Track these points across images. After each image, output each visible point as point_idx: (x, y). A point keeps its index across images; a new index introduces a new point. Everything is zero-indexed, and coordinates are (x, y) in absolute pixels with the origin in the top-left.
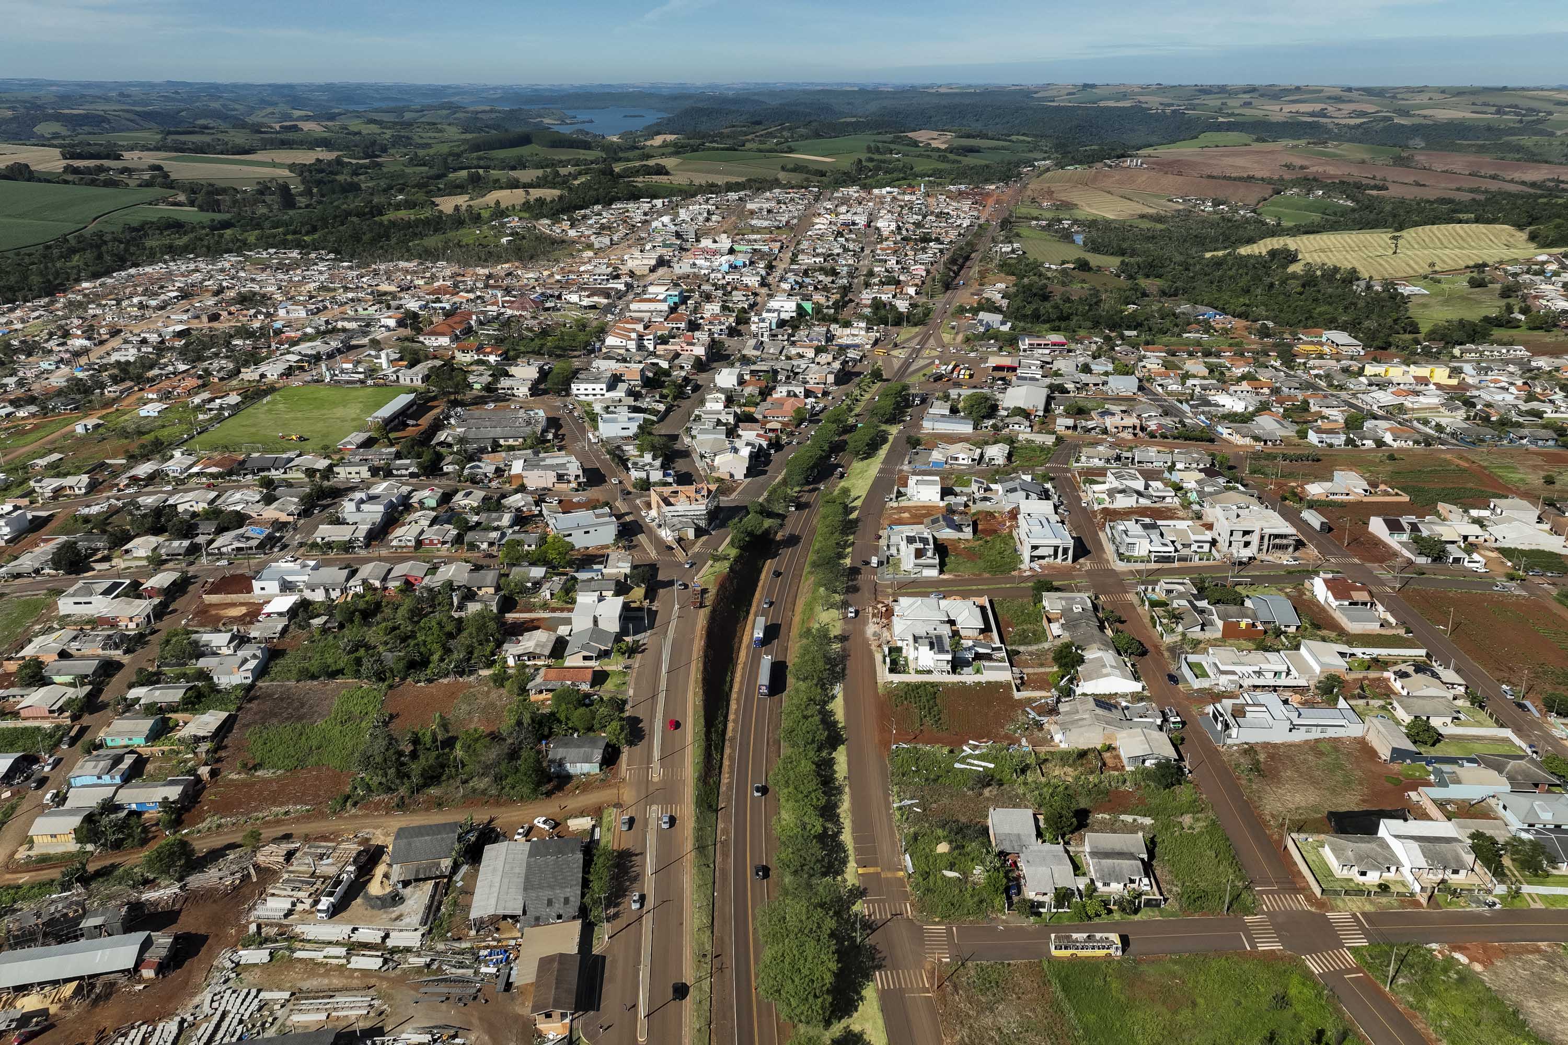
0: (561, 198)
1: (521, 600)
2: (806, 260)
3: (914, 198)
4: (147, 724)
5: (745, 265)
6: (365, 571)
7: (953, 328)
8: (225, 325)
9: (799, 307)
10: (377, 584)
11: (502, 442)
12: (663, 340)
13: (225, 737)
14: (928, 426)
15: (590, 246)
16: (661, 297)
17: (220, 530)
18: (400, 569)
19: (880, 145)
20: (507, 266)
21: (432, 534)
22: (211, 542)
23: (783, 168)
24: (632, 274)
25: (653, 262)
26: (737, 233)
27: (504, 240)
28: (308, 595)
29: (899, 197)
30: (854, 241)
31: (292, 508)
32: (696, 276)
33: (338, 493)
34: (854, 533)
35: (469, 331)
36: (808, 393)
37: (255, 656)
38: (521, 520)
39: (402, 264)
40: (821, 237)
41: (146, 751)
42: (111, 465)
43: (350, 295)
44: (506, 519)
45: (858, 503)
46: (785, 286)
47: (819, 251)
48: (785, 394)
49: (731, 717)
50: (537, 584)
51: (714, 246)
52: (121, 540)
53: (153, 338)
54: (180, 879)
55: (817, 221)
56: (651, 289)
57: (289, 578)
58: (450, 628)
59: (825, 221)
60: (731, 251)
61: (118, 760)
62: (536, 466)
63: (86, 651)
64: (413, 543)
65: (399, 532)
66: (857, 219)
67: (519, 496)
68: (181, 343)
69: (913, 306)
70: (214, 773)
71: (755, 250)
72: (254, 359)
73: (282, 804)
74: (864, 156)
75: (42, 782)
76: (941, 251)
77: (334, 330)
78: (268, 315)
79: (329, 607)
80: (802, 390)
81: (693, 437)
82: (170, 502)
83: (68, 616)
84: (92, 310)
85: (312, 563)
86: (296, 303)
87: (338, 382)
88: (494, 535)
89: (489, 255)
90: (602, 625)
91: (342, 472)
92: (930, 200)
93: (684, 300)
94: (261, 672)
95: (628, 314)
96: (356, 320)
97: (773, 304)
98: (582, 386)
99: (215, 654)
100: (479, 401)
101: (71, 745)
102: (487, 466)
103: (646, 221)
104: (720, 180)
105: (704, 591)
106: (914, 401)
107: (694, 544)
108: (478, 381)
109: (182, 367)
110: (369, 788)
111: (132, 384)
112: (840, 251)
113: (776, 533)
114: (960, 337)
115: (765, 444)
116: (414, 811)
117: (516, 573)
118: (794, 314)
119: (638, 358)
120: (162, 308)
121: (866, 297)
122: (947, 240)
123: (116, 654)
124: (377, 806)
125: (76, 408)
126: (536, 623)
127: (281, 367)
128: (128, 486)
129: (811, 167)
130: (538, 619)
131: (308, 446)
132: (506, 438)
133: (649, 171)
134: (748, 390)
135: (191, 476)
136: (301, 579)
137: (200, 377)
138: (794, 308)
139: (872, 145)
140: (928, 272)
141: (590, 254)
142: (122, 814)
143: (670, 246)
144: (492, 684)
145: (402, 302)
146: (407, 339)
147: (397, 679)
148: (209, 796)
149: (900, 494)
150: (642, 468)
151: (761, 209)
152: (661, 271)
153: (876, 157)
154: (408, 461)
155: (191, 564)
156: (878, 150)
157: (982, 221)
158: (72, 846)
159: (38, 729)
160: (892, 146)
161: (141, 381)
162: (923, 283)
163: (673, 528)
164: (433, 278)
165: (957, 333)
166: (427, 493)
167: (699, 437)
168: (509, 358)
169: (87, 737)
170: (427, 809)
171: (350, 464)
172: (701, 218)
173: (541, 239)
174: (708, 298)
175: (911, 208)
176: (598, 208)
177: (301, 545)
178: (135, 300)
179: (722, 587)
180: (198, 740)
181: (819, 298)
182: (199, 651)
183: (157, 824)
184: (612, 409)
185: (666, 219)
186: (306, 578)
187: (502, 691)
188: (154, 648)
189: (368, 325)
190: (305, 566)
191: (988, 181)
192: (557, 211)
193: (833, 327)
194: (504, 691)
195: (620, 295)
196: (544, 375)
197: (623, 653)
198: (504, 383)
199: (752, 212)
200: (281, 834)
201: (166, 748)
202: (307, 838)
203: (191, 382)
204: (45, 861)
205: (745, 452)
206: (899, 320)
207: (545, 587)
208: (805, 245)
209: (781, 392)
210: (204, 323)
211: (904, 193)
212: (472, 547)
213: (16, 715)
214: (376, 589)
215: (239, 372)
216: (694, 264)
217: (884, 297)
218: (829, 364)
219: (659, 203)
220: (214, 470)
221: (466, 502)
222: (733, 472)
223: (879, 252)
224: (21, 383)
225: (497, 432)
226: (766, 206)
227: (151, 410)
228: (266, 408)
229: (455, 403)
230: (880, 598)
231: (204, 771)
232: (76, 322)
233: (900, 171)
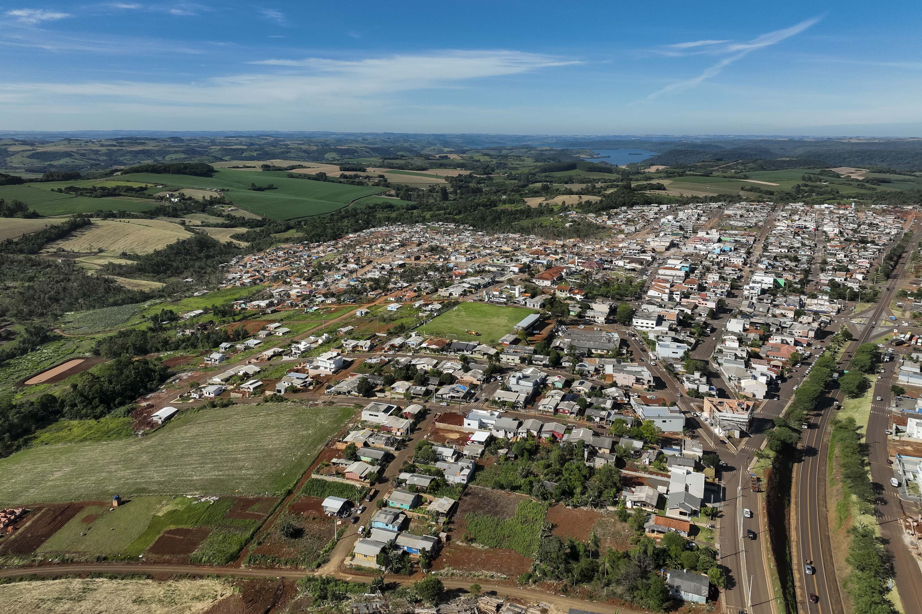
0: (601, 201)
1: (629, 462)
2: (775, 250)
3: (847, 212)
4: (411, 497)
5: (731, 251)
6: (528, 423)
7: (900, 306)
8: (423, 263)
9: (775, 281)
10: (535, 433)
11: (593, 351)
12: (686, 296)
13: (452, 516)
14: (902, 380)
15: (622, 232)
16: (678, 267)
17: (441, 384)
18: (549, 426)
19: (812, 176)
20: (572, 240)
21: (564, 406)
22: (437, 390)
23: (742, 189)
24: (654, 250)
25: (668, 244)
26: (722, 229)
27: (567, 225)
28: (495, 433)
29: (835, 211)
30: (808, 239)
31: (480, 376)
32: (698, 255)
33: (503, 371)
34: (868, 455)
35: (561, 278)
36: (797, 343)
37: (468, 467)
38: (617, 405)
39: (511, 235)
40: (782, 235)
41: (410, 514)
42: (378, 337)
43: (488, 251)
44: (609, 404)
45: (863, 431)
46: (761, 266)
47: (784, 244)
48: (780, 341)
49: (797, 584)
50: (638, 454)
51: (708, 236)
52: (390, 381)
53: (387, 267)
54: (436, 605)
55: (778, 224)
56: (670, 261)
57: (484, 421)
58: (585, 472)
59: (784, 225)
60: (720, 241)
61: (396, 517)
62: (621, 371)
63: (377, 445)
64: (552, 410)
65: (544, 401)
66: (808, 224)
67: (614, 389)
68: (400, 271)
69: (863, 287)
70: (448, 538)
71: (736, 241)
72: (444, 284)
73: (488, 570)
74: (801, 183)
75: (357, 520)
76: (879, 250)
77: (484, 271)
78: (445, 259)
79: (508, 444)
80: (793, 340)
81: (720, 364)
82: (413, 362)
83: (366, 421)
84: (358, 249)
85: (497, 414)
86: (460, 254)
87: (493, 302)
88: (604, 413)
89: (559, 234)
90: (691, 491)
91: (504, 358)
92: (859, 214)
93: (692, 270)
94: (471, 478)
95: (657, 277)
96: (496, 266)
97: (756, 277)
98: (640, 321)
99: (444, 460)
100: (574, 323)
101: (371, 500)
102: (589, 365)
103: (657, 218)
104: (701, 195)
105: (759, 480)
106: (884, 359)
107: (740, 442)
108: (574, 311)
109: (405, 285)
110: (545, 574)
111: (381, 291)
112: (800, 245)
113: (796, 443)
114: (908, 314)
115: (774, 376)
116: (573, 597)
117: (624, 442)
118: (772, 286)
119: (670, 306)
120: (392, 251)
121: (824, 278)
122: (881, 243)
123: (391, 449)
124: (549, 587)
125: (354, 302)
126: (640, 480)
127: (460, 290)
128: (389, 350)
129: (762, 188)
130: (641, 478)
131: (482, 338)
132: (596, 349)
133: (653, 187)
134: (752, 336)
135: (421, 348)
136: (491, 422)
137: (415, 291)
138: (772, 282)
139: (806, 175)
140: (871, 265)
141: (623, 236)
142: (400, 552)
143: (677, 234)
144: (617, 518)
145: (519, 258)
146: (526, 280)
147: (554, 501)
148: (445, 552)
149: (898, 431)
150: (693, 382)
151: (736, 215)
152: (673, 250)
153: (809, 183)
154: (542, 357)
155: (427, 401)
156: (810, 179)
157: (906, 231)
158: (374, 565)
159: (353, 486)
160: (821, 177)
161: (386, 290)
162: (868, 272)
163: (723, 427)
164: (531, 245)
165: (904, 311)
166: (556, 378)
167: (725, 365)
168: (590, 298)
169: (378, 498)
170: (582, 598)
171: (508, 353)
172: (694, 218)
173: (590, 225)
174: (708, 270)
175: (847, 219)
176: (625, 208)
177: (487, 400)
178: (379, 246)
179: (770, 480)
180: (438, 514)
181: (788, 276)
182: (437, 457)
183: (418, 563)
184: (661, 338)
185: (670, 217)
186: (494, 422)
187: (624, 524)
188: (411, 450)
189: (503, 270)
190: (492, 414)
191: (905, 203)
192: (599, 209)
193: (803, 297)
194: (627, 525)
195: (649, 264)
196: (613, 311)
197: (707, 515)
198: (589, 313)
199: (729, 216)
200: (489, 590)
201: (421, 515)
202: (508, 599)
203: (410, 294)
204: (359, 570)
205: (763, 380)
206: (854, 297)
207: (645, 455)
208: (772, 240)
209: (776, 340)
210: (412, 261)
211: (839, 209)
212: (590, 419)
213: (343, 475)
214: (534, 437)
215: (436, 290)
216: (695, 247)
217: (837, 279)
218: (809, 323)
219: (664, 207)
220: (434, 347)
221: (581, 388)
222: (755, 393)
223: (829, 248)
224: (325, 285)
225: (591, 344)
226: (739, 212)
227: (393, 307)
228: (455, 313)
229: (561, 323)
230: (908, 514)
231: (443, 535)
232: (351, 255)
233: (829, 193)
